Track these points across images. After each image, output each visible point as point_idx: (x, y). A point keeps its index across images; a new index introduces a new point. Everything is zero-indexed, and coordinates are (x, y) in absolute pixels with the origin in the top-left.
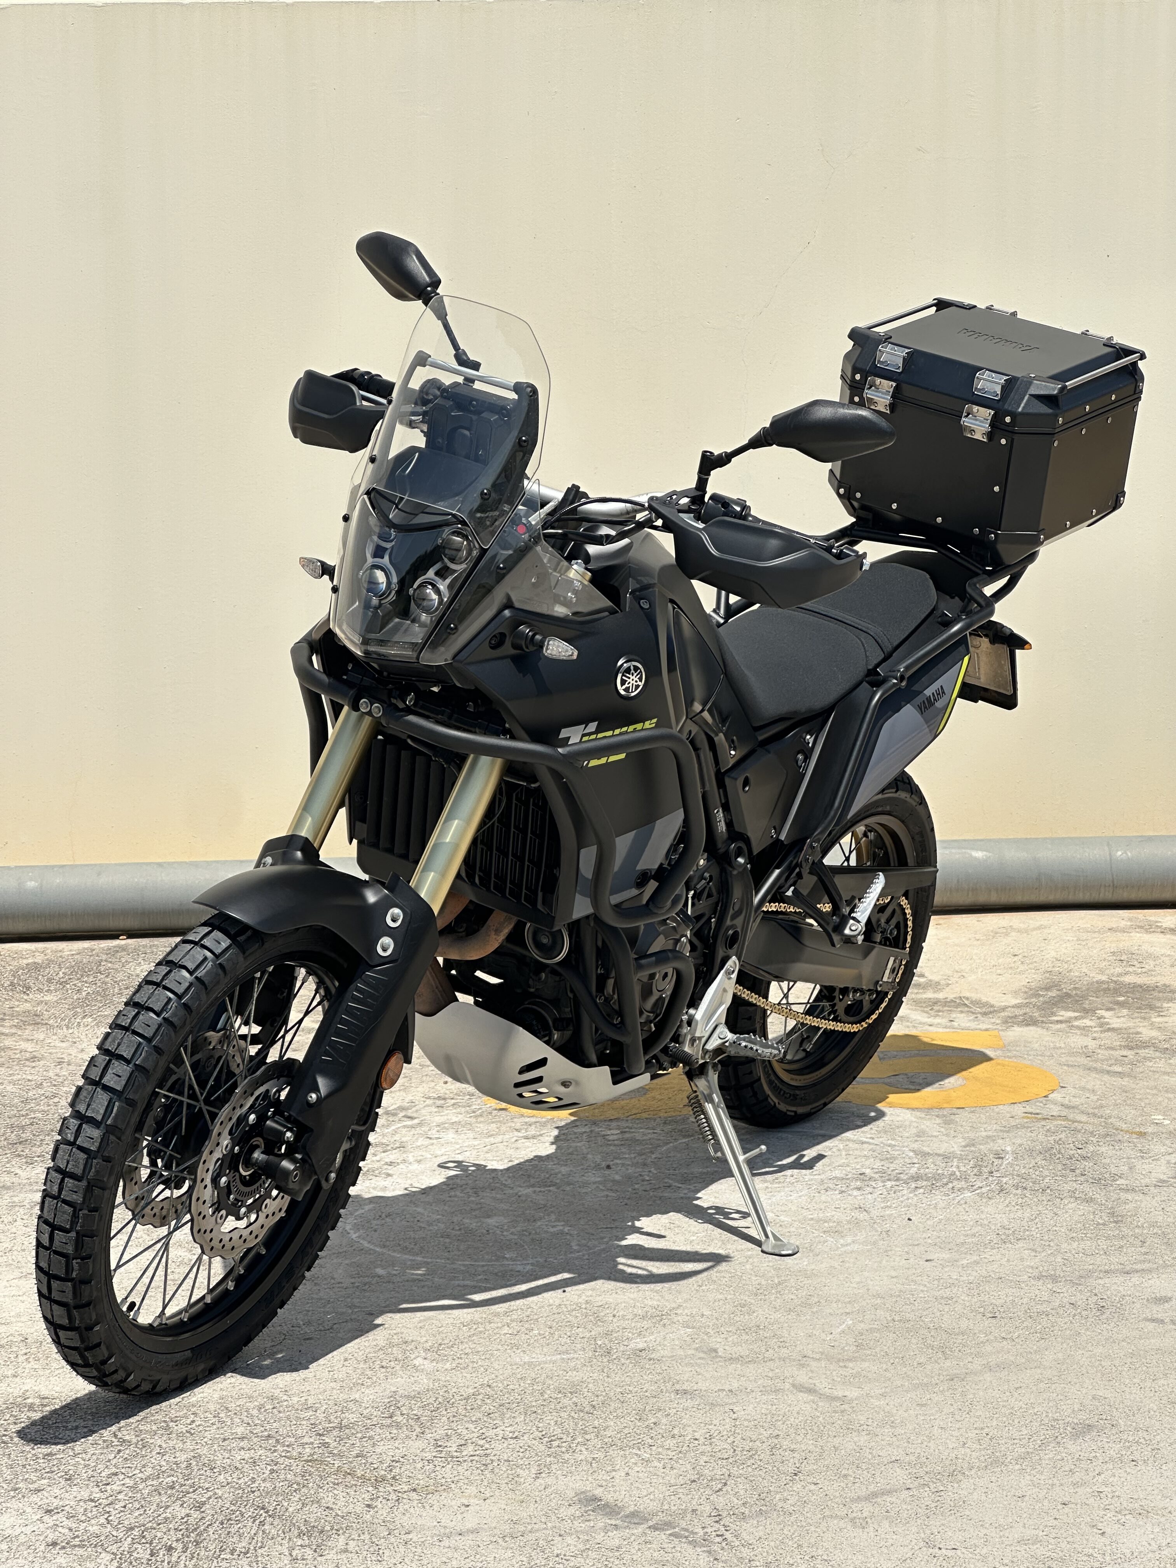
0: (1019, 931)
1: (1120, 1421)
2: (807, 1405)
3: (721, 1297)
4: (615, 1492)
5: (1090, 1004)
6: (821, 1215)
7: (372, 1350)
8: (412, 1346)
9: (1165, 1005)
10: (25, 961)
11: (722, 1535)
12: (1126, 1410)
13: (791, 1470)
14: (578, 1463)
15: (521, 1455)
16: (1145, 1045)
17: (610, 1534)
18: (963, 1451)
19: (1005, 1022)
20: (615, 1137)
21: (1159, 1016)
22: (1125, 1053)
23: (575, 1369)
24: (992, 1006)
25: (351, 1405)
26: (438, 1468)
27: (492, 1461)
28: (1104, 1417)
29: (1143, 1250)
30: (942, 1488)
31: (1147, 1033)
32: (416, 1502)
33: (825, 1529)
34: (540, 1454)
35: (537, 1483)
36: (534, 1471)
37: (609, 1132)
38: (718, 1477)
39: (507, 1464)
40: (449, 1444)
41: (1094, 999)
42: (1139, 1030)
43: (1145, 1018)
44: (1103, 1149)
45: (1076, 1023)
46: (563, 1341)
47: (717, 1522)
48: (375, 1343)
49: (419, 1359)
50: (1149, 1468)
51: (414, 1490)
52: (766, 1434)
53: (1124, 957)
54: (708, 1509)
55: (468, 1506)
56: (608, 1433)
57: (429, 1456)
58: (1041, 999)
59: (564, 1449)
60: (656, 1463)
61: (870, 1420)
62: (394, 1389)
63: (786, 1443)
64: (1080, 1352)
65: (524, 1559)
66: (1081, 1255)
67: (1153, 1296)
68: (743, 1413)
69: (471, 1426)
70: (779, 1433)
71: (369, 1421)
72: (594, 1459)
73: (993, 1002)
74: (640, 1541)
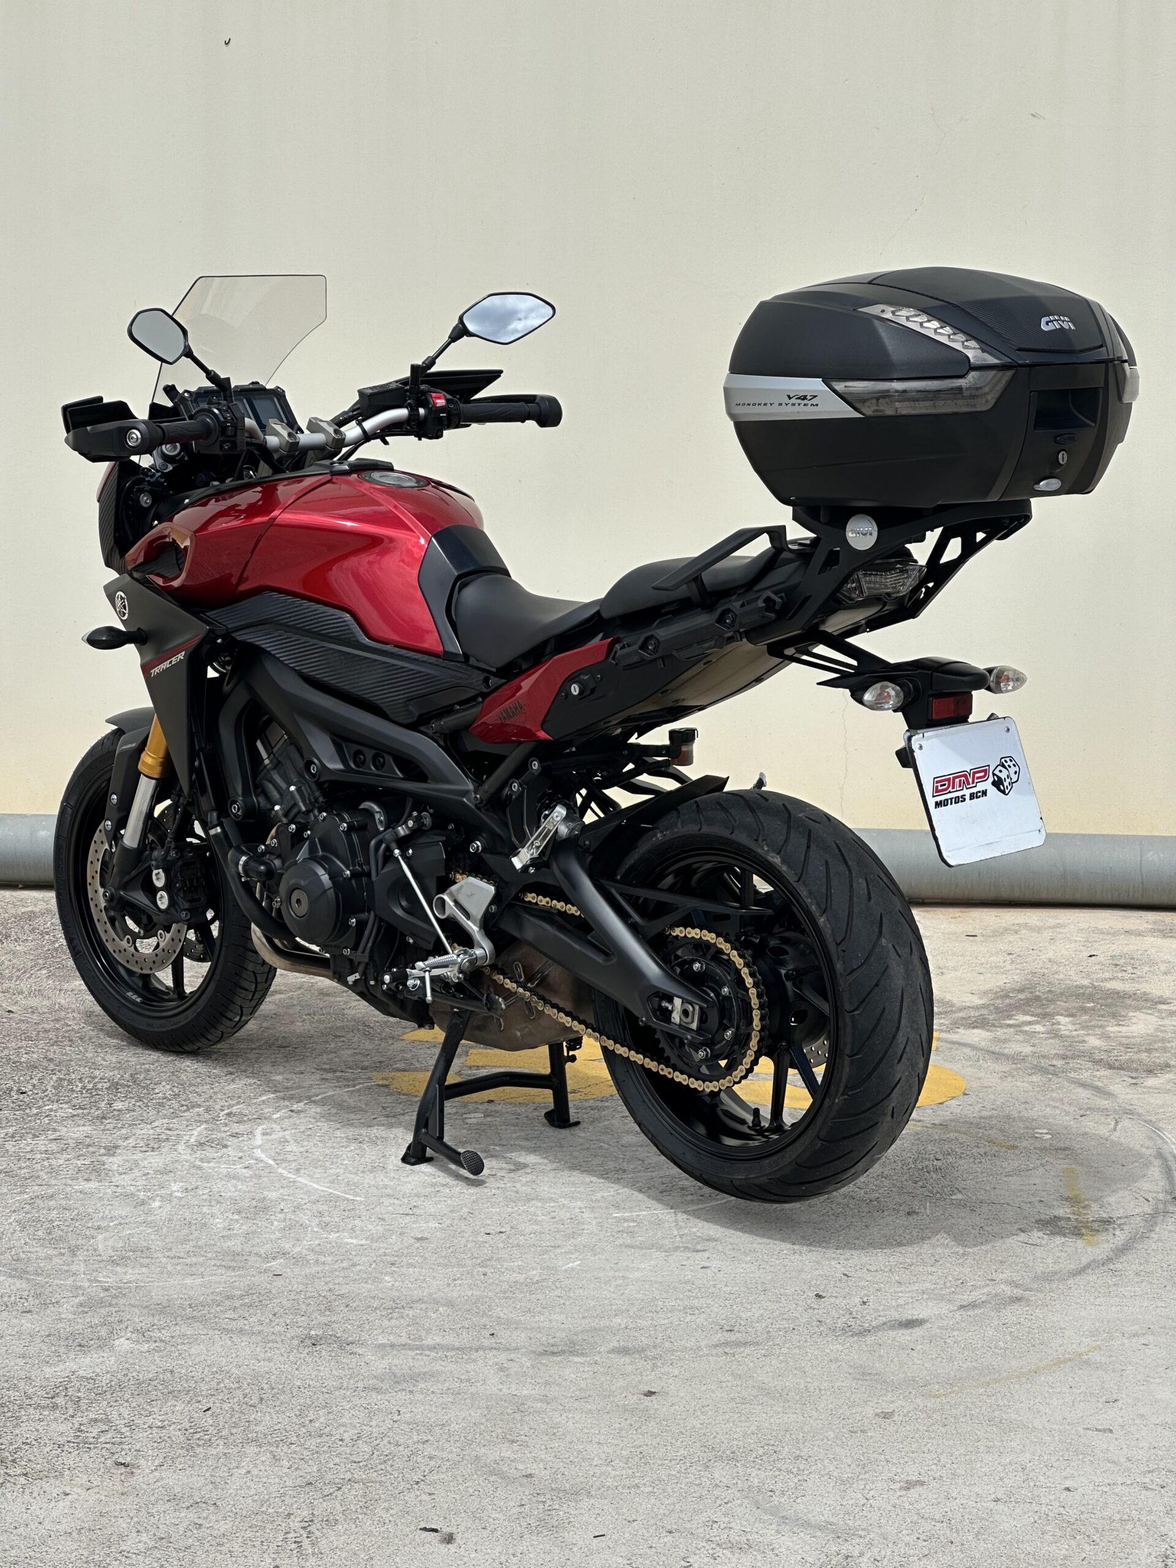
0: (1032, 929)
1: (786, 1447)
2: (479, 1411)
3: (470, 1293)
4: (223, 1489)
5: (1055, 1009)
6: (626, 1214)
7: (80, 1327)
8: (123, 1326)
9: (1131, 1014)
10: (23, 910)
11: (299, 1542)
12: (800, 1437)
13: (416, 1478)
14: (207, 1459)
15: (156, 1445)
16: (1081, 1055)
17: (189, 1534)
18: (604, 1468)
19: (955, 1023)
20: (474, 1121)
21: (1117, 1025)
22: (1054, 1062)
23: (270, 1360)
24: (953, 1005)
25: (22, 1384)
26: (63, 1454)
27: (122, 1449)
28: (772, 1442)
29: (934, 1269)
30: (557, 1507)
31: (1094, 1042)
32: (19, 1486)
33: (407, 1542)
34: (174, 1445)
35: (151, 1476)
36: (157, 1463)
37: (472, 1115)
38: (337, 1481)
39: (135, 1453)
40: (90, 1430)
41: (1062, 1004)
42: (1086, 1039)
43: (1101, 1027)
44: (962, 1162)
45: (1027, 1028)
46: (277, 1328)
47: (304, 1528)
48: (89, 1320)
49: (122, 1340)
50: (782, 1500)
51: (25, 1475)
52: (415, 1439)
53: (1122, 962)
54: (305, 1513)
55: (68, 1494)
56: (258, 1429)
57: (62, 1440)
58: (1007, 1001)
59: (201, 1443)
60: (285, 1463)
61: (532, 1431)
62: (75, 1367)
63: (429, 1450)
64: (795, 1372)
65: (86, 1553)
66: (865, 1270)
67: (910, 1317)
68: (409, 1415)
69: (126, 1413)
70: (431, 1438)
71: (28, 1402)
72: (225, 1454)
73: (955, 1000)
74: (214, 1543)
